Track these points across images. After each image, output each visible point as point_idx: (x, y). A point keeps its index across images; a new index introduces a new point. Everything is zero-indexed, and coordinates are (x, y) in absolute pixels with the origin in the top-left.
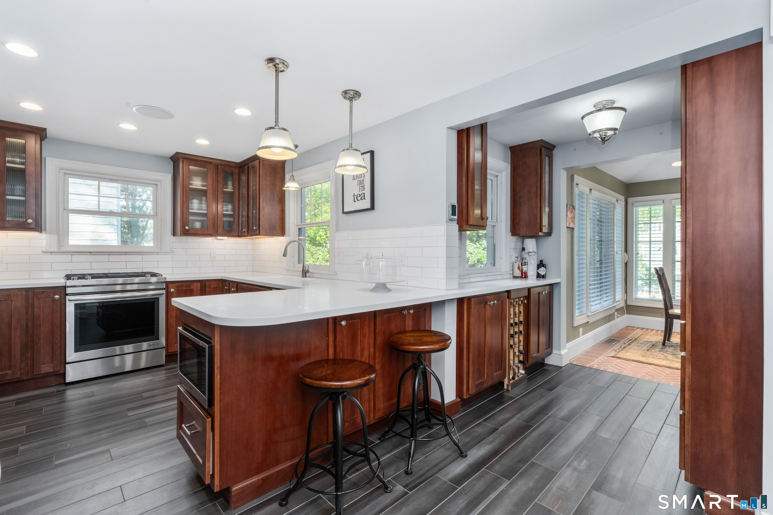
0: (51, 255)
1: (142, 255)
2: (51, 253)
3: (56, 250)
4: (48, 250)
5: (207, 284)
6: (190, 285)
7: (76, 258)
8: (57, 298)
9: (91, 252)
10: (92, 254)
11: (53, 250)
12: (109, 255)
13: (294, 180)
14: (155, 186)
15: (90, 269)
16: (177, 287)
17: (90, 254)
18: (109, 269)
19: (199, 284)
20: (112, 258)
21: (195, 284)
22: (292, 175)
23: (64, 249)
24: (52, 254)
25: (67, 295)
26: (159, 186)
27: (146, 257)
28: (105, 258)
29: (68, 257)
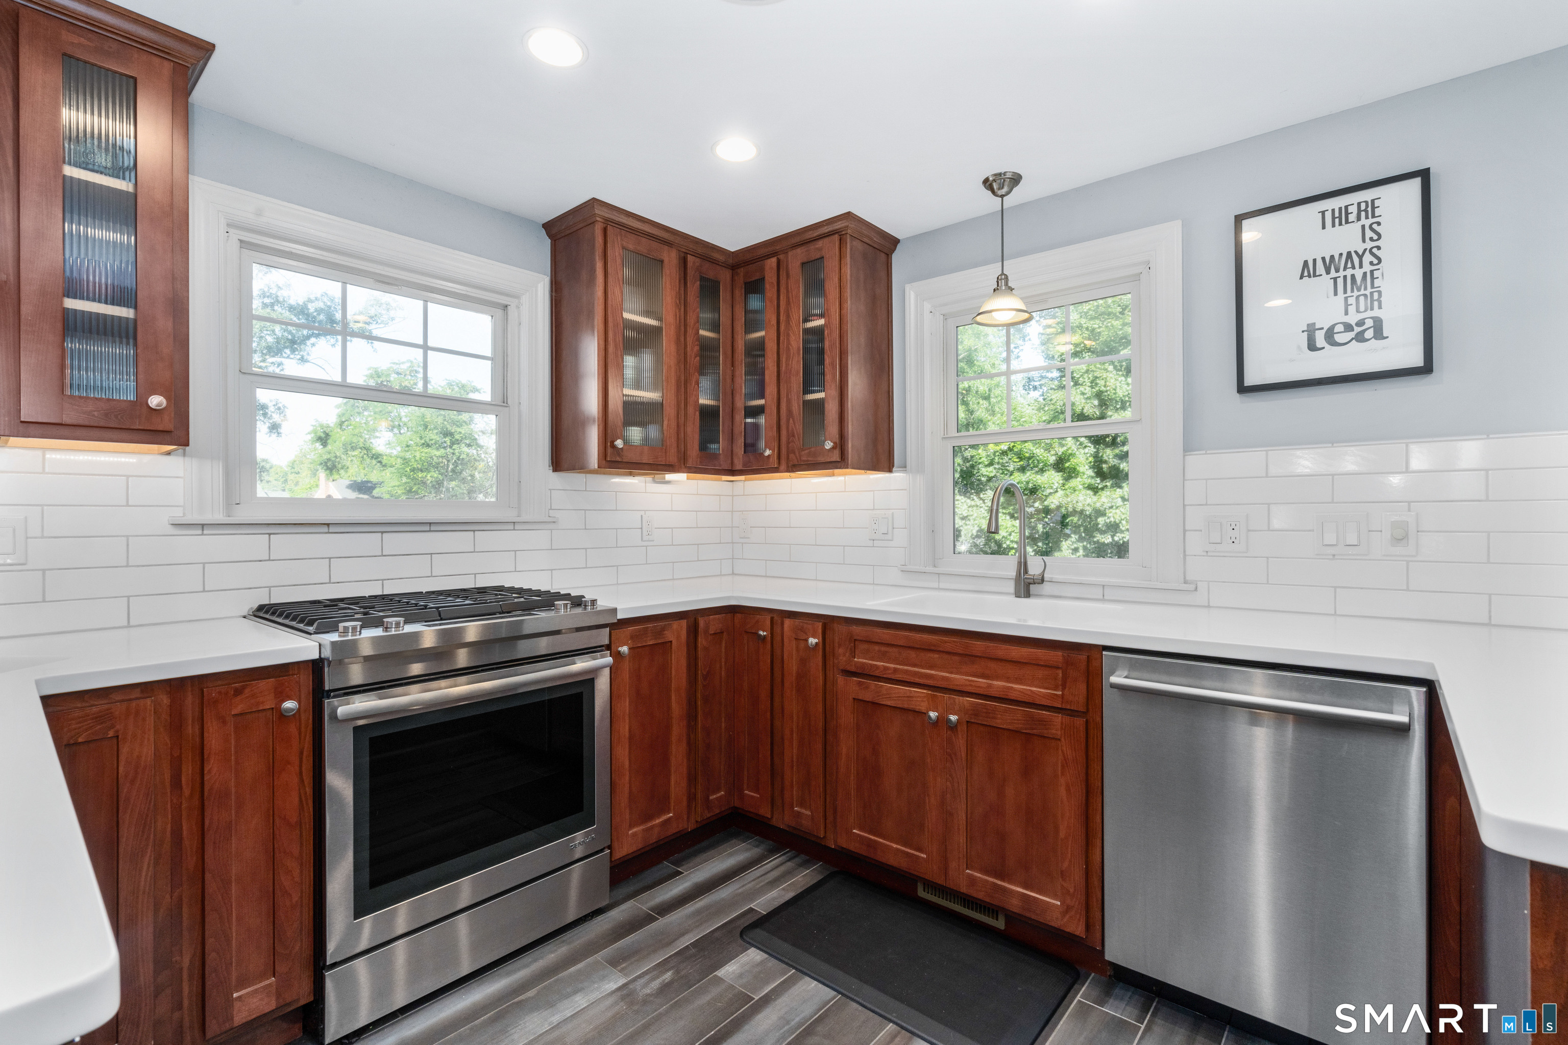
0: (202, 534)
1: (474, 531)
2: (203, 526)
3: (219, 517)
4: (189, 519)
5: (702, 622)
6: (663, 629)
7: (284, 543)
8: (292, 710)
9: (328, 525)
10: (332, 529)
11: (207, 518)
12: (382, 533)
13: (1012, 289)
14: (499, 313)
15: (328, 581)
16: (633, 637)
17: (325, 529)
18: (383, 580)
19: (684, 623)
20: (396, 542)
21: (675, 625)
22: (1003, 274)
23: (243, 515)
24: (205, 532)
25: (328, 694)
26: (512, 310)
27: (485, 539)
28: (369, 542)
29: (256, 544)
